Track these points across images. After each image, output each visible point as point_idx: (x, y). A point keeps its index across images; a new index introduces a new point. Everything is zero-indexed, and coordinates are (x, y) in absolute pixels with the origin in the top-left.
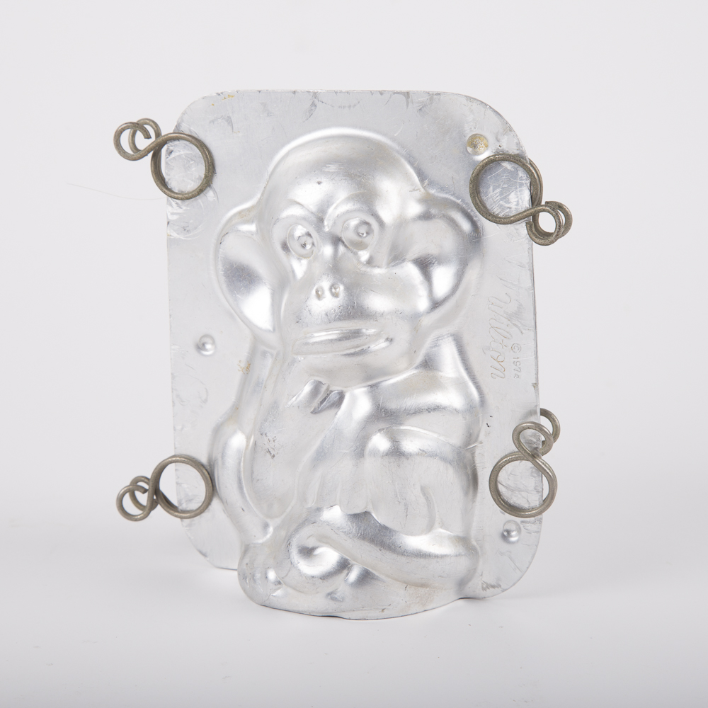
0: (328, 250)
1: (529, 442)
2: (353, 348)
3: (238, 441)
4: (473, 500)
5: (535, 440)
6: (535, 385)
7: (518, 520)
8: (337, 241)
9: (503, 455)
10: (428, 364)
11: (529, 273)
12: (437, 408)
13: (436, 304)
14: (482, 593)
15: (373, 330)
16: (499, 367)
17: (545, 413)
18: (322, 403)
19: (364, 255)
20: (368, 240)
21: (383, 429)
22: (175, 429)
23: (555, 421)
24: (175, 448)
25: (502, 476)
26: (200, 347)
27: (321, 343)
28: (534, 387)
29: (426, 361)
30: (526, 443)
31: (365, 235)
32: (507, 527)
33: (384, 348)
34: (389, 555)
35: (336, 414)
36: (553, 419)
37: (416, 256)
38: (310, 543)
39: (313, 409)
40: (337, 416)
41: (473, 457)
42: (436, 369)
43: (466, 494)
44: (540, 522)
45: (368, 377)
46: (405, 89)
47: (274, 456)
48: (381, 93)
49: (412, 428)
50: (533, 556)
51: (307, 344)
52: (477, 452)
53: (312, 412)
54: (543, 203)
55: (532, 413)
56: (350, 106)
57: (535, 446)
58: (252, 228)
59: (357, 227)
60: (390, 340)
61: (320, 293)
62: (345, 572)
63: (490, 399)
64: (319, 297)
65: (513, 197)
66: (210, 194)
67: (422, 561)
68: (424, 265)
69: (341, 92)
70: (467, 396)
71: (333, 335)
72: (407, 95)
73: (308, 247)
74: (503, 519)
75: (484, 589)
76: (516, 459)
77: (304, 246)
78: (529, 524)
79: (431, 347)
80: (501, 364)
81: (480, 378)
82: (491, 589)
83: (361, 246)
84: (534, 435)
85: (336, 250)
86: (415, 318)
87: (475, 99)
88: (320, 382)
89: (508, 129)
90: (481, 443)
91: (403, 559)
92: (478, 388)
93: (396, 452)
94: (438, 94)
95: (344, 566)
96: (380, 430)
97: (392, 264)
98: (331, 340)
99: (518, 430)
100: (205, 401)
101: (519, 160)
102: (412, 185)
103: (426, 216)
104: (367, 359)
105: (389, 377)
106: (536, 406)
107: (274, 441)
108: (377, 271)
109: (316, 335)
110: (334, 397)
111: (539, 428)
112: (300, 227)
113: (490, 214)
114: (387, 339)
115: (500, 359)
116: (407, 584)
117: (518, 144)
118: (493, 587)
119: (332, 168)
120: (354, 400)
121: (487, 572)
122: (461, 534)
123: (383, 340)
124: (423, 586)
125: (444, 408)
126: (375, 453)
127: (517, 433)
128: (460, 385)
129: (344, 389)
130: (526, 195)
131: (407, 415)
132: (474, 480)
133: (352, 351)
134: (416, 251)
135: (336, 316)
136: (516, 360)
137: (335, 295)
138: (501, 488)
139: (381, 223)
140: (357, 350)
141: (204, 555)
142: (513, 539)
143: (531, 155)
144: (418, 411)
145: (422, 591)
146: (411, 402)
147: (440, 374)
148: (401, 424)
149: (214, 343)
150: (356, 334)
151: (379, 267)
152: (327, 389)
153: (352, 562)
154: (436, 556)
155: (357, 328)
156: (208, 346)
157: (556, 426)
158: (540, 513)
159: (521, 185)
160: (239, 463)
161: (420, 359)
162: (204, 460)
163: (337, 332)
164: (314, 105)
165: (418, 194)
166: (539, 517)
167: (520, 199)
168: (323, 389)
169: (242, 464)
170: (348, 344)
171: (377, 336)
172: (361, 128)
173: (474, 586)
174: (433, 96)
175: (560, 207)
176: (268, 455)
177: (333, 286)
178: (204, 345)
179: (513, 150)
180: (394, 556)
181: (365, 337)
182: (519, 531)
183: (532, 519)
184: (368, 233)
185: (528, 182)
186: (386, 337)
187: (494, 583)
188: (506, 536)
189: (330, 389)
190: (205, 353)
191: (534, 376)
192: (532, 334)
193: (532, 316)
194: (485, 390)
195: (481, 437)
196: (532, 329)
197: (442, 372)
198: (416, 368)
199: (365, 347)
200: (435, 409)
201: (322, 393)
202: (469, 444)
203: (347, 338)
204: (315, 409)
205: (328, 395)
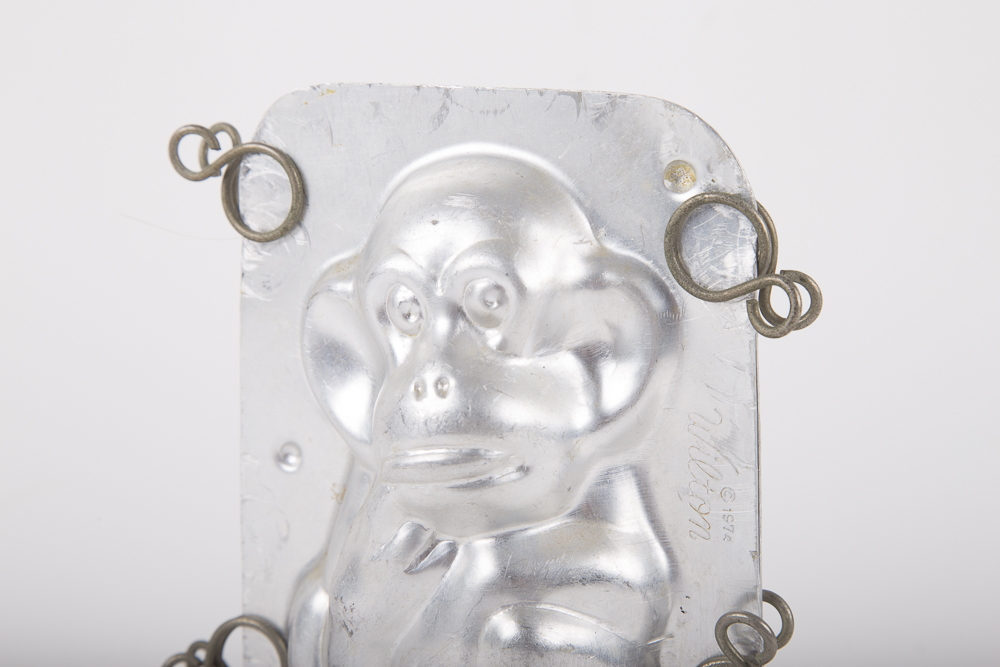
0: (442, 324)
1: (744, 643)
2: (464, 477)
5: (753, 640)
6: (756, 554)
8: (456, 312)
9: (704, 658)
11: (749, 380)
12: (598, 579)
13: (602, 420)
15: (500, 452)
16: (701, 522)
17: (771, 598)
18: (423, 557)
19: (494, 337)
20: (499, 312)
21: (509, 606)
22: (244, 577)
23: (786, 612)
24: (244, 605)
26: (282, 458)
27: (416, 465)
28: (753, 557)
29: (588, 505)
30: (739, 642)
31: (495, 305)
33: (514, 481)
35: (443, 576)
36: (784, 609)
37: (579, 343)
39: (407, 566)
40: (444, 580)
41: (657, 659)
42: (602, 519)
45: (494, 524)
46: (575, 89)
47: (351, 633)
48: (541, 93)
49: (555, 609)
51: (397, 466)
52: (664, 651)
53: (406, 571)
54: (777, 272)
55: (749, 597)
56: (496, 112)
57: (753, 648)
58: (349, 287)
59: (485, 292)
60: (524, 470)
61: (420, 389)
63: (687, 570)
64: (419, 395)
65: (729, 261)
66: (299, 237)
68: (590, 357)
69: (484, 89)
70: (651, 563)
71: (438, 454)
72: (578, 96)
73: (413, 319)
77: (407, 316)
79: (598, 484)
80: (705, 517)
81: (671, 537)
83: (490, 321)
84: (752, 633)
85: (454, 326)
86: (569, 436)
87: (678, 106)
88: (421, 526)
89: (726, 154)
90: (671, 636)
92: (669, 552)
94: (624, 97)
96: (503, 607)
97: (541, 352)
98: (430, 464)
99: (723, 623)
100: (285, 539)
101: (741, 203)
102: (580, 234)
103: (594, 283)
104: (488, 495)
105: (526, 526)
106: (756, 587)
107: (352, 610)
108: (514, 362)
109: (411, 453)
110: (441, 549)
111: (756, 622)
112: (403, 288)
113: (694, 285)
114: (521, 468)
115: (704, 509)
117: (740, 178)
119: (457, 201)
120: (471, 554)
123: (511, 469)
125: (608, 580)
127: (723, 626)
128: (639, 544)
129: (458, 540)
130: (748, 258)
131: (548, 586)
133: (464, 482)
134: (579, 335)
135: (439, 426)
136: (727, 513)
137: (442, 394)
139: (521, 288)
140: (472, 480)
143: (760, 195)
144: (564, 581)
147: (610, 526)
148: (538, 601)
149: (300, 454)
150: (473, 456)
151: (516, 356)
152: (432, 537)
155: (472, 447)
156: (292, 459)
157: (788, 620)
159: (743, 242)
160: (318, 637)
161: (577, 500)
162: (280, 623)
163: (444, 451)
164: (444, 107)
165: (586, 249)
167: (740, 264)
168: (426, 537)
169: (321, 638)
170: (455, 470)
171: (505, 461)
172: (512, 144)
174: (613, 101)
175: (803, 280)
176: (344, 630)
177: (440, 381)
178: (286, 456)
179: (733, 188)
181: (482, 462)
184: (500, 303)
185: (754, 238)
186: (519, 465)
189: (437, 538)
190: (287, 468)
191: (754, 541)
192: (752, 475)
193: (754, 447)
194: (680, 555)
195: (671, 627)
196: (753, 466)
197: (612, 523)
198: (572, 514)
199: (483, 478)
200: (593, 581)
201: (423, 544)
202: (652, 638)
203: (454, 462)
204: (411, 567)
205: (433, 546)
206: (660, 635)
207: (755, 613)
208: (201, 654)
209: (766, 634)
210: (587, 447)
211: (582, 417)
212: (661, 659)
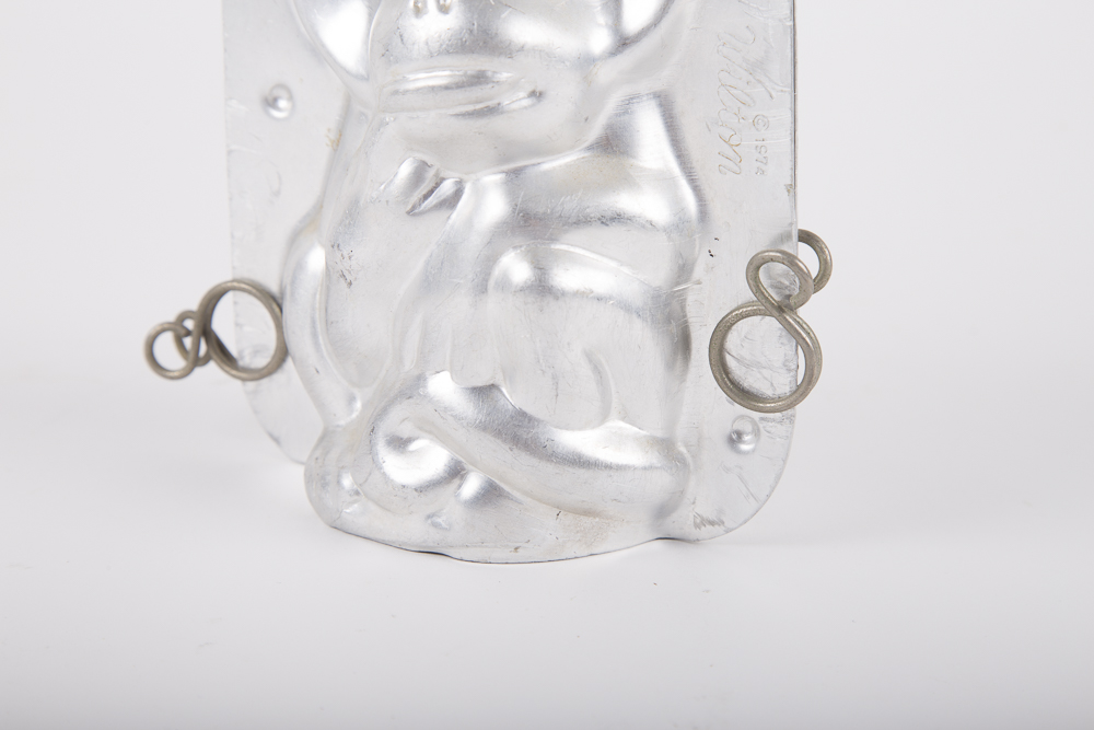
1: (778, 287)
2: (470, 103)
3: (316, 260)
4: (682, 377)
5: (787, 283)
6: (792, 188)
7: (756, 415)
9: (734, 306)
10: (614, 144)
12: (617, 218)
13: (623, 43)
14: (694, 533)
15: (510, 75)
16: (731, 154)
17: (807, 238)
18: (426, 197)
21: (521, 247)
22: (233, 236)
23: (824, 252)
24: (234, 268)
25: (733, 341)
26: (271, 102)
27: (418, 90)
28: (788, 191)
29: (607, 139)
30: (772, 286)
32: (738, 426)
33: (526, 108)
34: (525, 460)
35: (449, 217)
36: (821, 249)
38: (405, 430)
39: (409, 207)
40: (450, 221)
41: (683, 308)
42: (623, 153)
43: (670, 366)
44: (791, 419)
45: (504, 158)
47: (350, 284)
49: (572, 249)
50: (778, 478)
51: (396, 92)
52: (690, 299)
53: (408, 213)
55: (786, 237)
57: (788, 293)
60: (537, 95)
61: (420, 5)
62: (456, 481)
63: (717, 209)
64: (418, 12)
67: (582, 473)
70: (676, 203)
71: (441, 77)
74: (730, 412)
75: (697, 526)
76: (754, 313)
78: (772, 424)
79: (617, 115)
80: (736, 149)
81: (700, 173)
82: (709, 527)
84: (786, 275)
86: (586, 62)
88: (425, 163)
90: (699, 283)
91: (549, 468)
92: (697, 190)
93: (541, 288)
95: (456, 472)
96: (515, 248)
98: (433, 88)
99: (755, 263)
100: (277, 193)
104: (496, 124)
105: (539, 160)
106: (791, 224)
107: (350, 258)
109: (412, 77)
110: (447, 188)
111: (791, 261)
114: (533, 94)
115: (734, 141)
116: (560, 509)
118: (712, 523)
120: (479, 193)
121: (702, 499)
122: (659, 434)
123: (522, 94)
124: (588, 513)
125: (629, 219)
126: (504, 285)
127: (755, 266)
128: (663, 180)
129: (465, 177)
131: (564, 225)
132: (683, 343)
133: (470, 108)
135: (441, 45)
136: (760, 143)
137: (444, 9)
138: (731, 362)
140: (478, 107)
141: (276, 440)
142: (744, 447)
144: (582, 221)
145: (587, 521)
146: (569, 205)
147: (632, 161)
148: (553, 239)
149: (291, 98)
150: (479, 79)
152: (436, 175)
153: (468, 466)
154: (608, 467)
155: (478, 68)
156: (282, 103)
157: (826, 260)
158: (791, 405)
160: (315, 294)
161: (595, 131)
162: (274, 288)
163: (447, 73)
166: (790, 412)
168: (430, 174)
169: (318, 296)
170: (461, 95)
171: (514, 85)
173: (682, 521)
176: (342, 280)
178: (276, 99)
180: (534, 461)
181: (490, 86)
182: (757, 432)
183: (778, 415)
186: (530, 89)
187: (712, 517)
188: (735, 439)
189: (442, 175)
190: (275, 113)
191: (789, 173)
192: (788, 98)
193: (789, 67)
194: (709, 193)
195: (698, 273)
196: (789, 89)
197: (633, 157)
198: (590, 148)
199: (491, 103)
200: (613, 219)
201: (427, 182)
202: (678, 284)
203: (459, 86)
204: (414, 208)
205: (437, 185)
206: (686, 281)
207: (791, 251)
208: (190, 324)
209: (802, 273)
210: (606, 73)
211: (600, 40)
212: (688, 309)
